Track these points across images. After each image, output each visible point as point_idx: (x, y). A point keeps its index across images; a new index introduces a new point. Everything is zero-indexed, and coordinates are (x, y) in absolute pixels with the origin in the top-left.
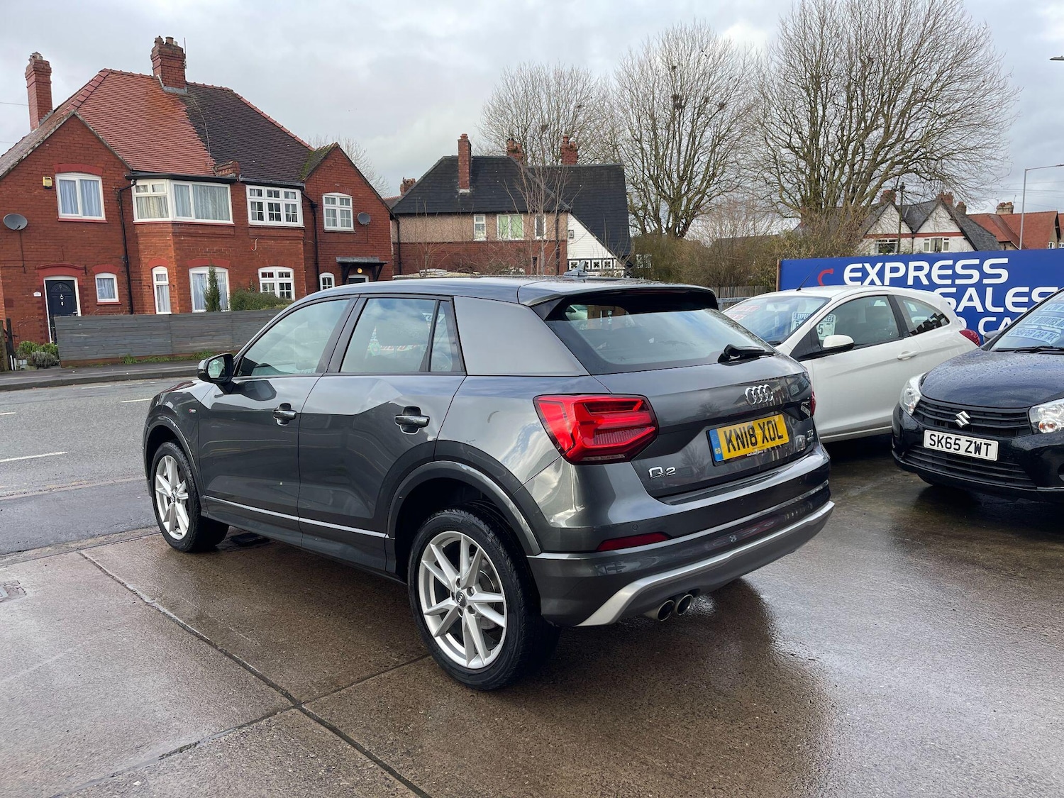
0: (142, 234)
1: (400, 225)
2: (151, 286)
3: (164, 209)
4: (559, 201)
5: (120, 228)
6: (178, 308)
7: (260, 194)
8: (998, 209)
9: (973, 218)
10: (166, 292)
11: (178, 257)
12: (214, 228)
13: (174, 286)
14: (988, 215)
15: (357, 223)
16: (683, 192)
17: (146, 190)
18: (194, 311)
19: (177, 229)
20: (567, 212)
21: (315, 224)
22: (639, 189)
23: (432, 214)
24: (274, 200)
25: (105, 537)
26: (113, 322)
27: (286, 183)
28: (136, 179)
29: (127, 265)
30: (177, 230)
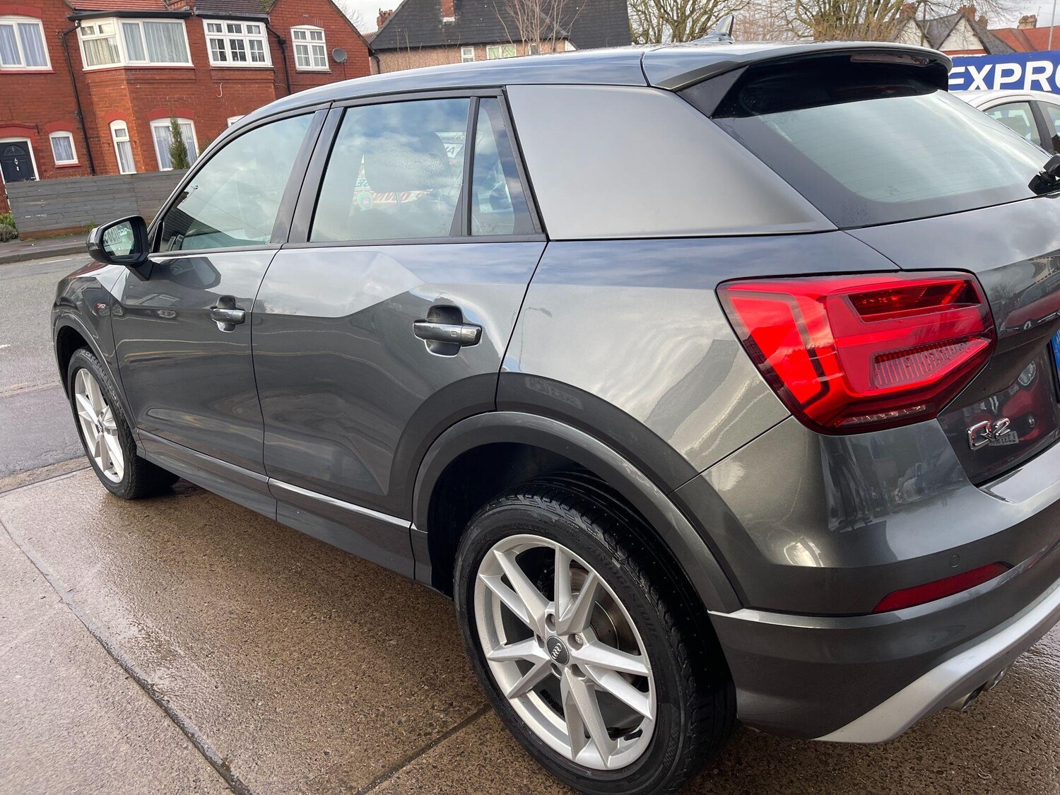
0: (93, 84)
1: (381, 63)
2: (111, 143)
3: (115, 55)
4: (556, 27)
5: (69, 78)
6: (143, 168)
7: (219, 30)
8: (1020, 23)
9: (995, 33)
10: (128, 148)
11: (136, 109)
12: (172, 72)
13: (135, 142)
14: (1010, 30)
15: (332, 61)
16: (688, 12)
17: (93, 33)
18: (161, 169)
19: (132, 75)
20: (565, 39)
21: (285, 64)
22: (640, 11)
23: (414, 49)
24: (235, 36)
25: (28, 473)
26: (70, 186)
27: (247, 15)
28: (80, 19)
29: (82, 121)
30: (131, 77)
